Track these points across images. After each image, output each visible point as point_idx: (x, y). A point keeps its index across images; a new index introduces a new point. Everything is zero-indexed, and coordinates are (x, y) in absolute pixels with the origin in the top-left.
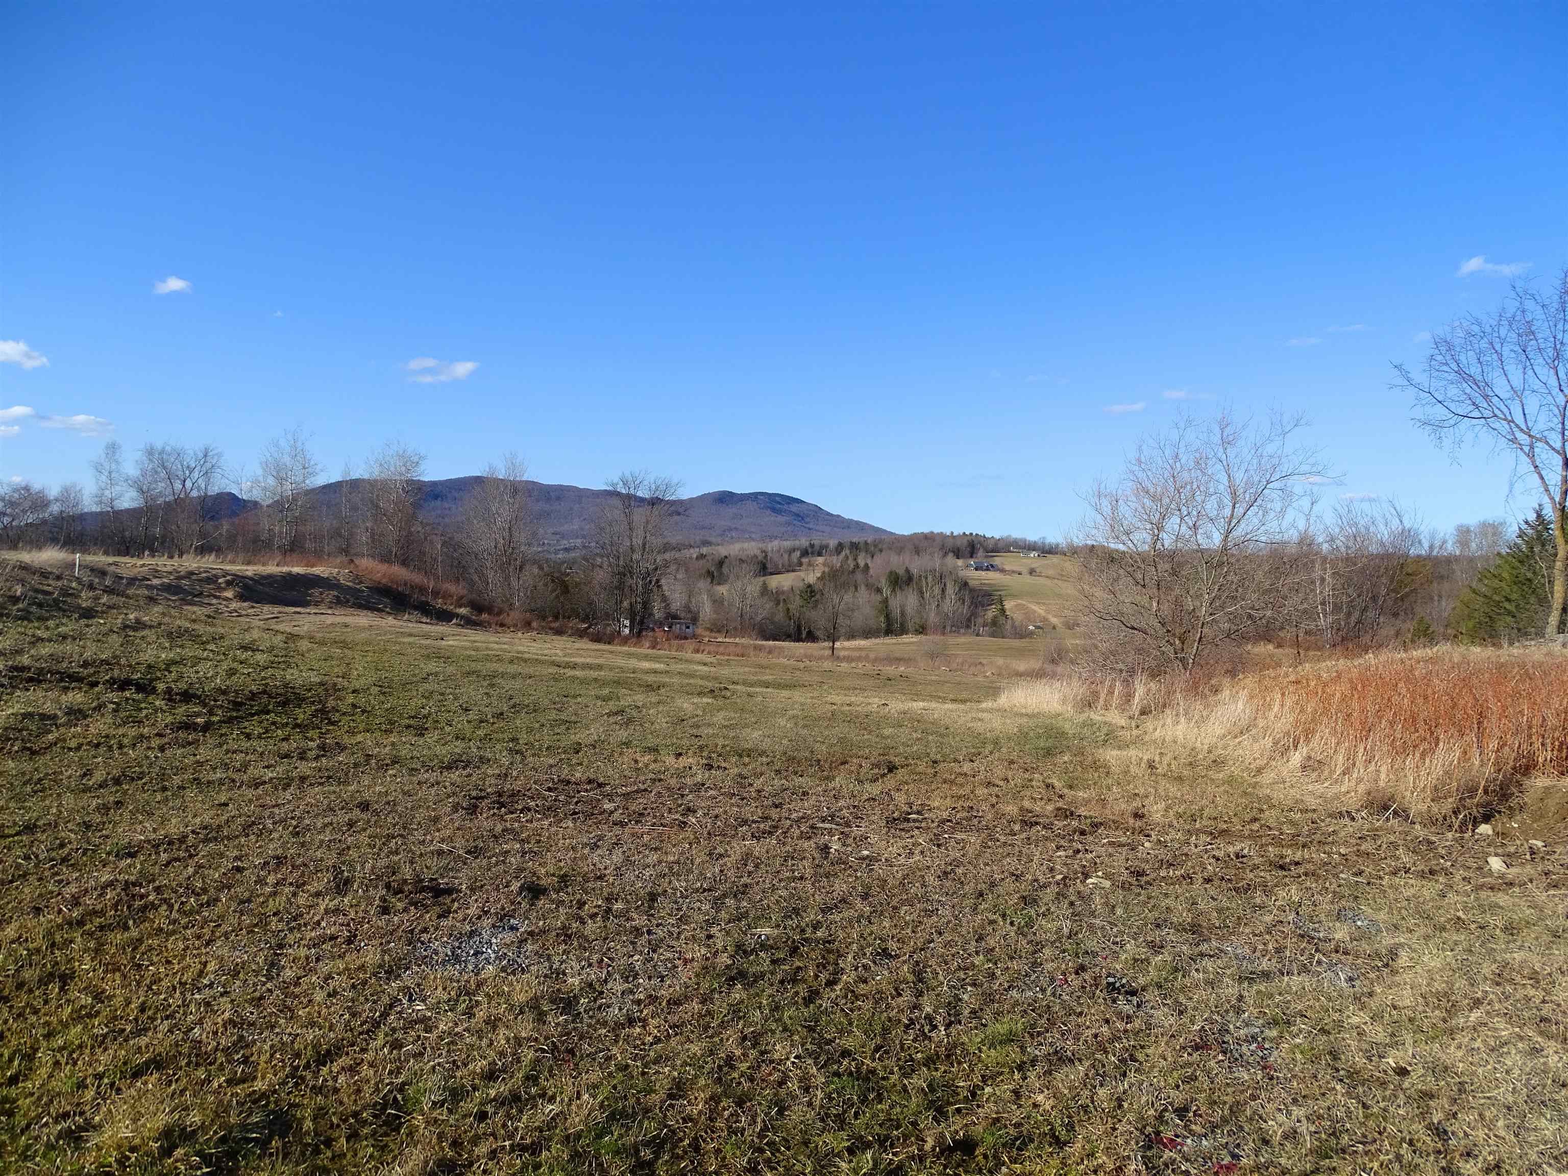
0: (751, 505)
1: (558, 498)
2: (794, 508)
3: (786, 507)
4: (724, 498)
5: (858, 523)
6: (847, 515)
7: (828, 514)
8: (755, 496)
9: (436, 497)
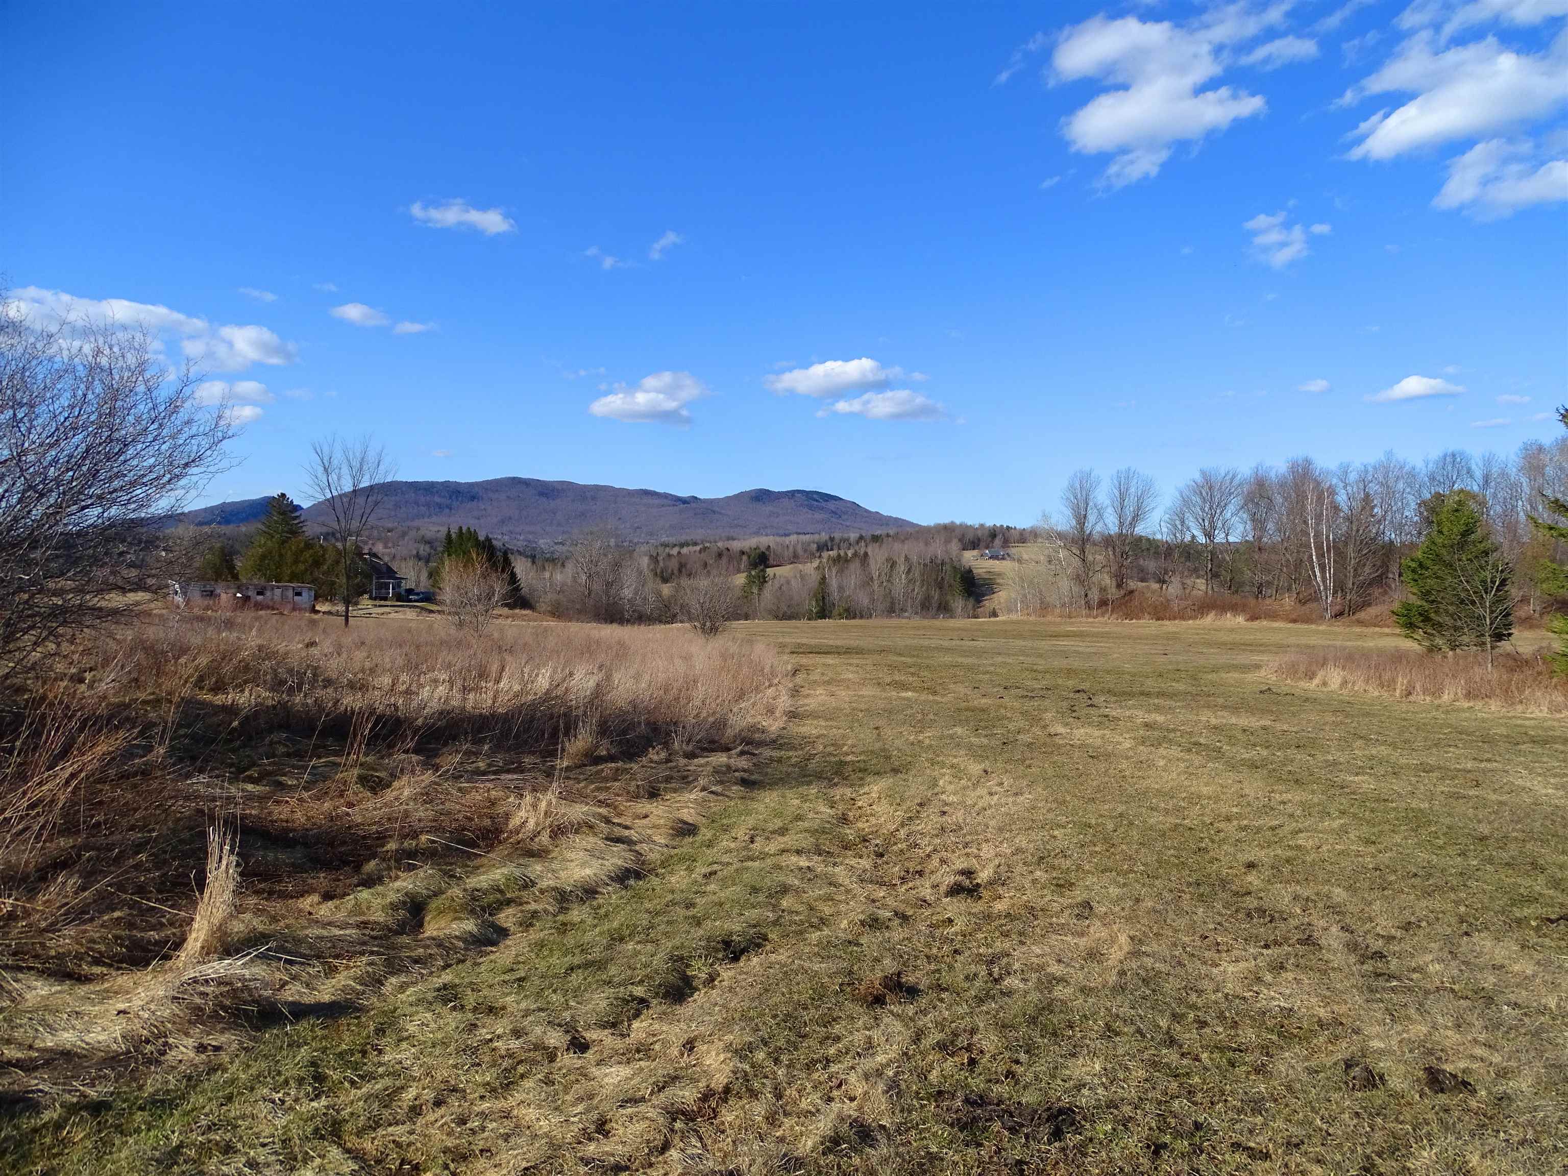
0: (785, 502)
1: (594, 498)
2: (831, 505)
3: (824, 504)
4: (761, 496)
5: (897, 519)
6: (885, 513)
7: (867, 511)
8: (792, 494)
9: (473, 498)
